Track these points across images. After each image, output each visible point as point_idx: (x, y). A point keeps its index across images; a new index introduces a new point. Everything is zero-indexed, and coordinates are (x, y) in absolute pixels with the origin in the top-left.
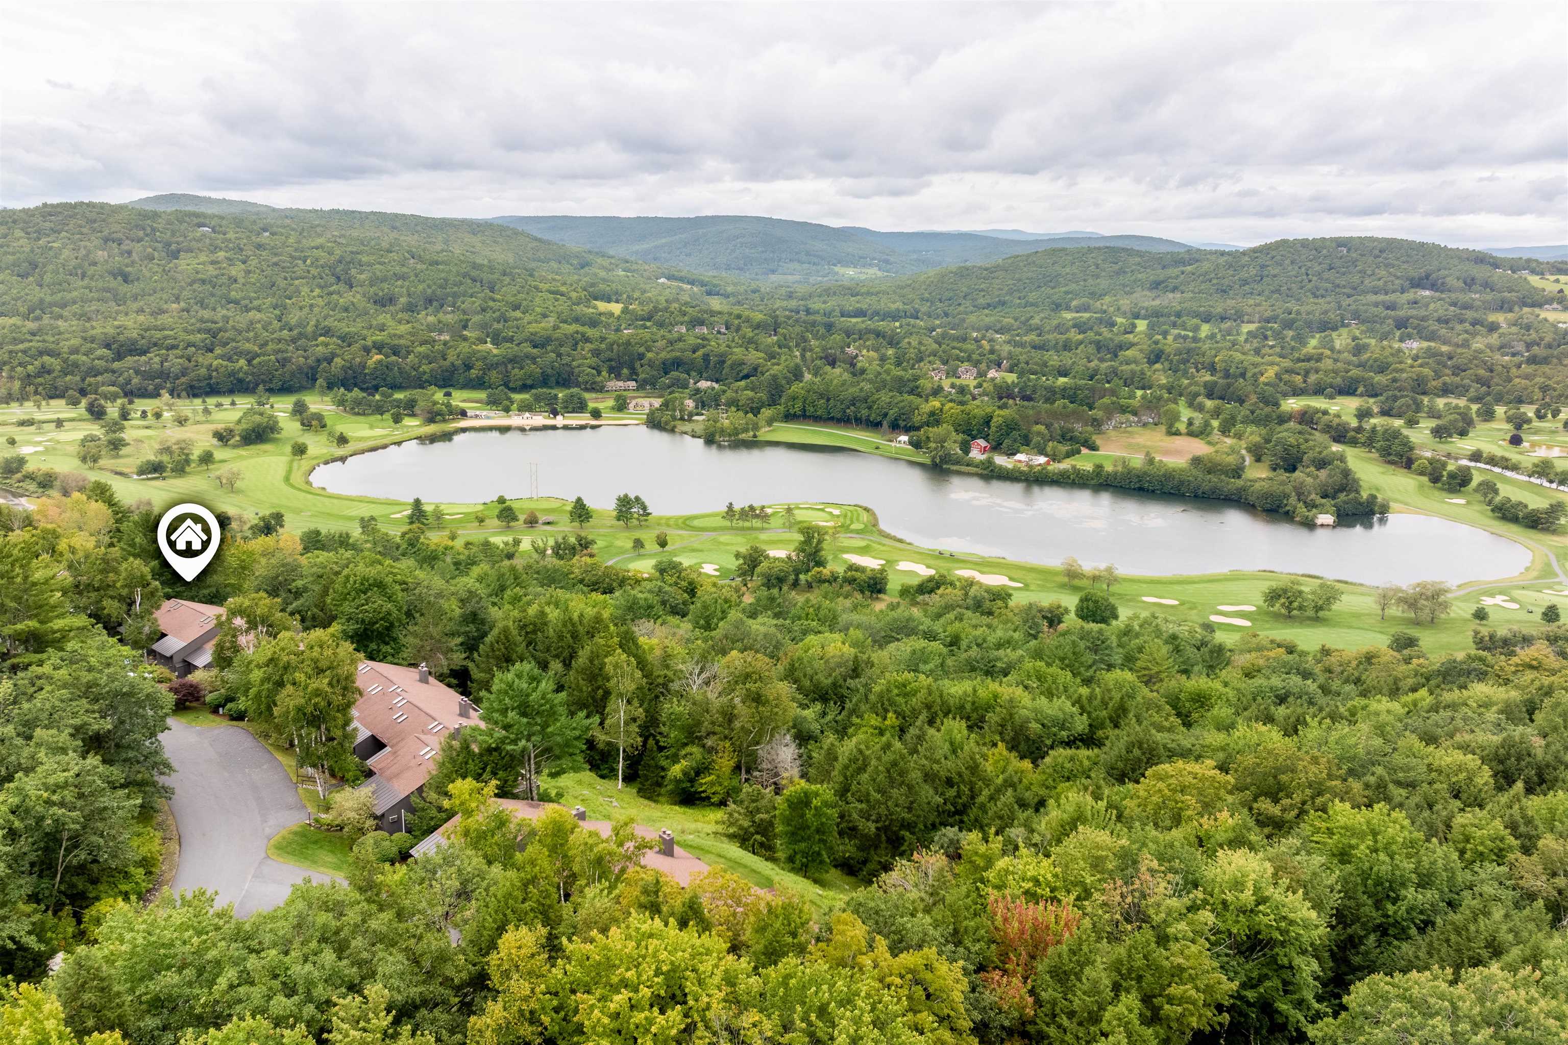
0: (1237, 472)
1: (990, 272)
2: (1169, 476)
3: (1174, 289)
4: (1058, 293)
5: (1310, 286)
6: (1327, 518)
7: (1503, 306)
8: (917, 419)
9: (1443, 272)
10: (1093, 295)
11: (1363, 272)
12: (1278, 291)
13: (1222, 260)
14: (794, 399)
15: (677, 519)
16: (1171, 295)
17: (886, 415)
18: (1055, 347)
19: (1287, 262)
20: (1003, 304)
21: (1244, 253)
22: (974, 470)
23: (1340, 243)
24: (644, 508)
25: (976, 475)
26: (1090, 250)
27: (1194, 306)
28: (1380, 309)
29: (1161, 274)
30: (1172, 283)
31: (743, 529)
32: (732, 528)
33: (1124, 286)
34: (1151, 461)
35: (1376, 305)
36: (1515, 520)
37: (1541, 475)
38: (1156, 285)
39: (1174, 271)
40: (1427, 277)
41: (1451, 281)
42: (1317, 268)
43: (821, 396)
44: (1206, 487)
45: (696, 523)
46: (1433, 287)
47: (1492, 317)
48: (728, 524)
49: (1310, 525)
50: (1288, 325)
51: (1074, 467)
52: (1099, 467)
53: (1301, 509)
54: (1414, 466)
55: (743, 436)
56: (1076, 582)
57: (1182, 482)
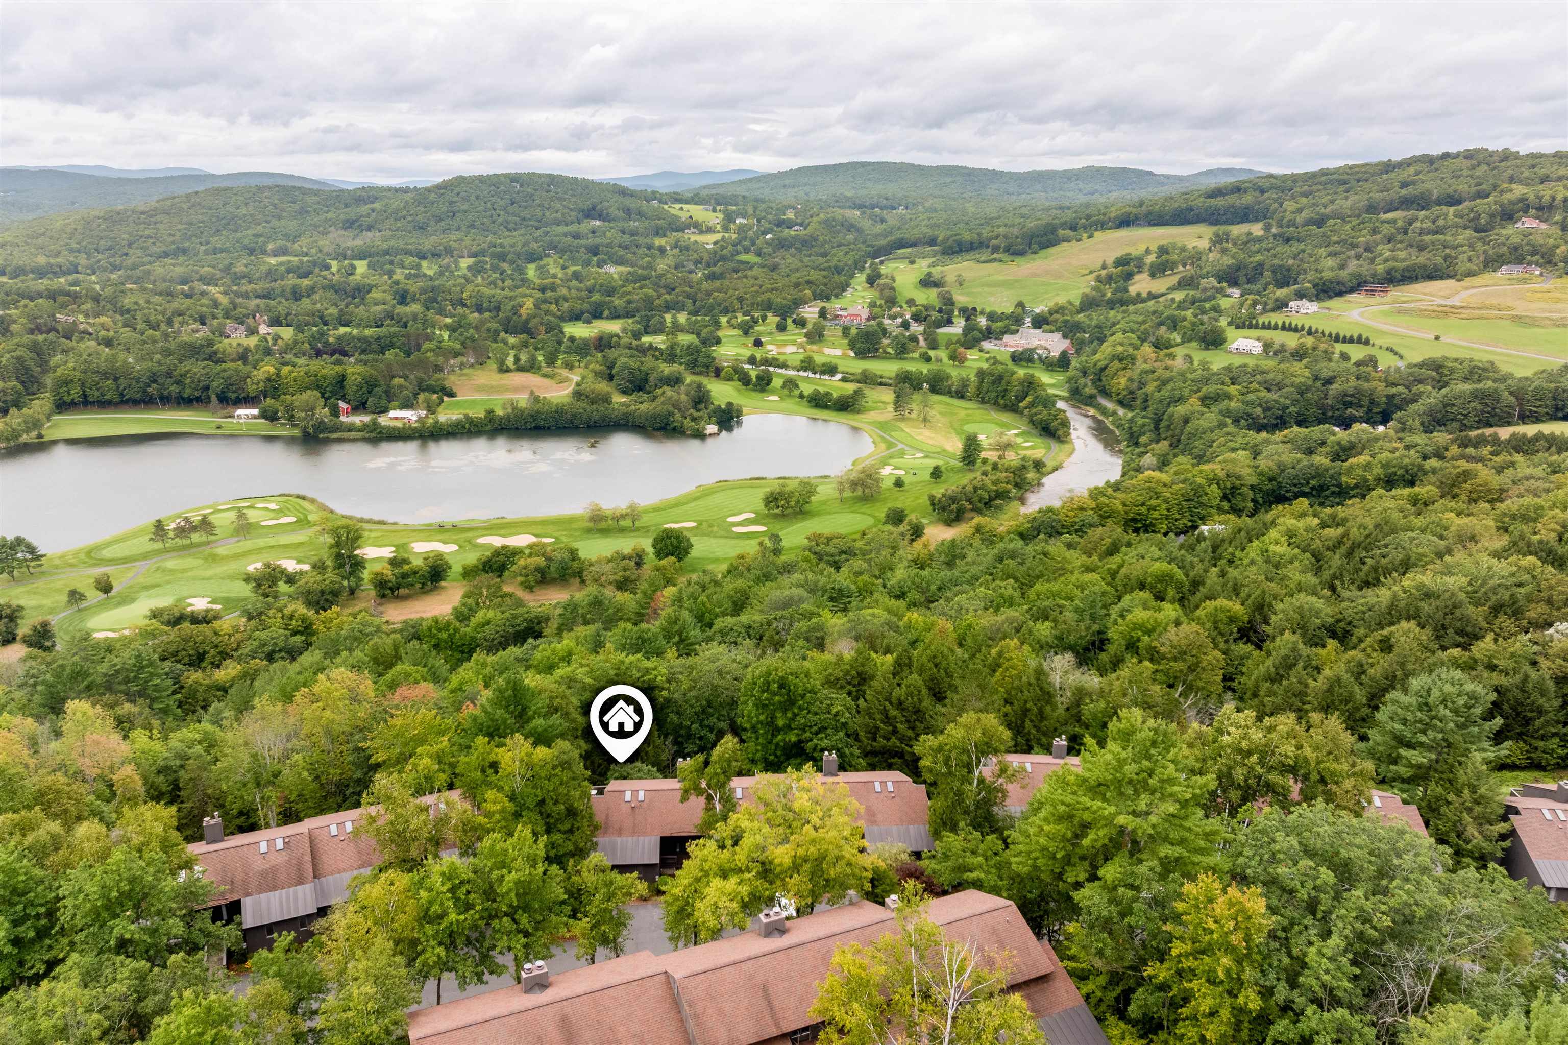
0: (607, 400)
1: (150, 216)
2: (559, 411)
3: (369, 229)
4: (247, 235)
5: (500, 220)
6: (712, 428)
7: (658, 232)
8: (251, 388)
9: (605, 204)
10: (286, 236)
11: (541, 206)
12: (472, 226)
13: (407, 197)
14: (66, 383)
15: (76, 554)
16: (369, 234)
17: (207, 388)
18: (282, 294)
19: (473, 198)
20: (184, 251)
21: (428, 190)
22: (360, 434)
23: (514, 178)
24: (31, 550)
25: (364, 439)
26: (260, 189)
27: (400, 244)
28: (569, 239)
29: (353, 212)
30: (366, 221)
31: (184, 548)
32: (166, 551)
33: (316, 226)
34: (536, 400)
35: (565, 235)
36: (825, 407)
37: (805, 369)
38: (349, 224)
39: (365, 209)
40: (594, 208)
41: (614, 212)
42: (501, 203)
43: (105, 375)
44: (596, 416)
45: (107, 553)
46: (600, 217)
47: (658, 242)
48: (159, 545)
49: (700, 436)
50: (502, 257)
51: (466, 416)
52: (490, 412)
53: (688, 422)
54: (723, 374)
55: (24, 438)
56: (603, 525)
57: (574, 416)
